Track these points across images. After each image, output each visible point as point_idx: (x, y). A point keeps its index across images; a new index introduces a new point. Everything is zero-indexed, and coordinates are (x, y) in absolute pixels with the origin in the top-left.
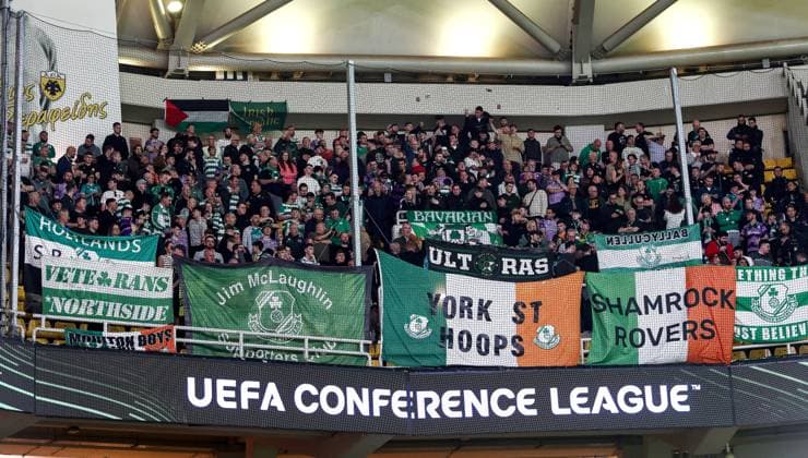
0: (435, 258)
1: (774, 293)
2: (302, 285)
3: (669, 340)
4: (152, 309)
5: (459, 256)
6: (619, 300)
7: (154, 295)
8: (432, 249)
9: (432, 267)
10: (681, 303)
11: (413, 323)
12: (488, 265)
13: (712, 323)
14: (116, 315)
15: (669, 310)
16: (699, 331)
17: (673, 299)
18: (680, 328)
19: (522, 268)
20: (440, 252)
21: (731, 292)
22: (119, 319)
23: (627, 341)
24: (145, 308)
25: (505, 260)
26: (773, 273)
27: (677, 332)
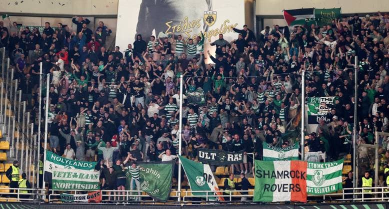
0: (202, 156)
1: (319, 174)
2: (148, 170)
3: (283, 191)
4: (92, 186)
5: (211, 154)
6: (269, 171)
7: (93, 181)
8: (200, 152)
9: (200, 159)
10: (289, 175)
11: (198, 180)
12: (222, 157)
13: (299, 185)
14: (79, 188)
15: (285, 178)
16: (295, 188)
17: (286, 173)
18: (288, 186)
19: (235, 158)
20: (203, 153)
21: (305, 173)
22: (80, 189)
23: (269, 189)
24: (90, 185)
25: (229, 155)
26: (319, 165)
27: (287, 188)
